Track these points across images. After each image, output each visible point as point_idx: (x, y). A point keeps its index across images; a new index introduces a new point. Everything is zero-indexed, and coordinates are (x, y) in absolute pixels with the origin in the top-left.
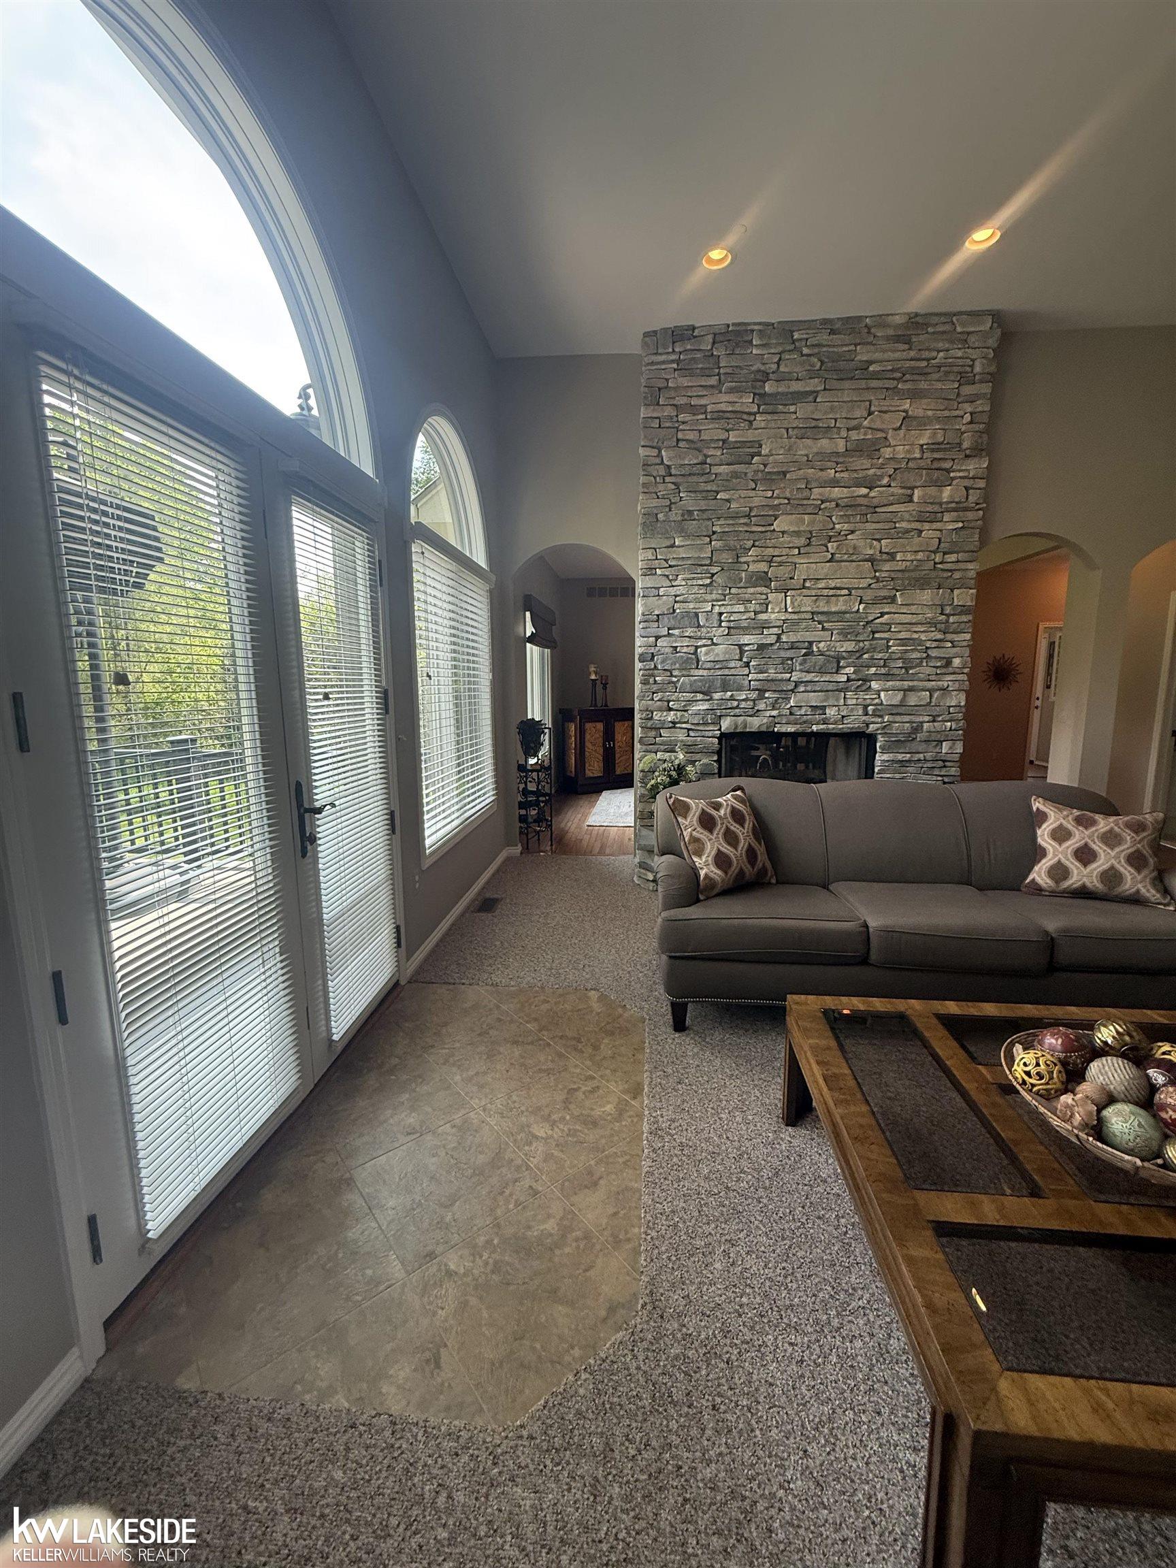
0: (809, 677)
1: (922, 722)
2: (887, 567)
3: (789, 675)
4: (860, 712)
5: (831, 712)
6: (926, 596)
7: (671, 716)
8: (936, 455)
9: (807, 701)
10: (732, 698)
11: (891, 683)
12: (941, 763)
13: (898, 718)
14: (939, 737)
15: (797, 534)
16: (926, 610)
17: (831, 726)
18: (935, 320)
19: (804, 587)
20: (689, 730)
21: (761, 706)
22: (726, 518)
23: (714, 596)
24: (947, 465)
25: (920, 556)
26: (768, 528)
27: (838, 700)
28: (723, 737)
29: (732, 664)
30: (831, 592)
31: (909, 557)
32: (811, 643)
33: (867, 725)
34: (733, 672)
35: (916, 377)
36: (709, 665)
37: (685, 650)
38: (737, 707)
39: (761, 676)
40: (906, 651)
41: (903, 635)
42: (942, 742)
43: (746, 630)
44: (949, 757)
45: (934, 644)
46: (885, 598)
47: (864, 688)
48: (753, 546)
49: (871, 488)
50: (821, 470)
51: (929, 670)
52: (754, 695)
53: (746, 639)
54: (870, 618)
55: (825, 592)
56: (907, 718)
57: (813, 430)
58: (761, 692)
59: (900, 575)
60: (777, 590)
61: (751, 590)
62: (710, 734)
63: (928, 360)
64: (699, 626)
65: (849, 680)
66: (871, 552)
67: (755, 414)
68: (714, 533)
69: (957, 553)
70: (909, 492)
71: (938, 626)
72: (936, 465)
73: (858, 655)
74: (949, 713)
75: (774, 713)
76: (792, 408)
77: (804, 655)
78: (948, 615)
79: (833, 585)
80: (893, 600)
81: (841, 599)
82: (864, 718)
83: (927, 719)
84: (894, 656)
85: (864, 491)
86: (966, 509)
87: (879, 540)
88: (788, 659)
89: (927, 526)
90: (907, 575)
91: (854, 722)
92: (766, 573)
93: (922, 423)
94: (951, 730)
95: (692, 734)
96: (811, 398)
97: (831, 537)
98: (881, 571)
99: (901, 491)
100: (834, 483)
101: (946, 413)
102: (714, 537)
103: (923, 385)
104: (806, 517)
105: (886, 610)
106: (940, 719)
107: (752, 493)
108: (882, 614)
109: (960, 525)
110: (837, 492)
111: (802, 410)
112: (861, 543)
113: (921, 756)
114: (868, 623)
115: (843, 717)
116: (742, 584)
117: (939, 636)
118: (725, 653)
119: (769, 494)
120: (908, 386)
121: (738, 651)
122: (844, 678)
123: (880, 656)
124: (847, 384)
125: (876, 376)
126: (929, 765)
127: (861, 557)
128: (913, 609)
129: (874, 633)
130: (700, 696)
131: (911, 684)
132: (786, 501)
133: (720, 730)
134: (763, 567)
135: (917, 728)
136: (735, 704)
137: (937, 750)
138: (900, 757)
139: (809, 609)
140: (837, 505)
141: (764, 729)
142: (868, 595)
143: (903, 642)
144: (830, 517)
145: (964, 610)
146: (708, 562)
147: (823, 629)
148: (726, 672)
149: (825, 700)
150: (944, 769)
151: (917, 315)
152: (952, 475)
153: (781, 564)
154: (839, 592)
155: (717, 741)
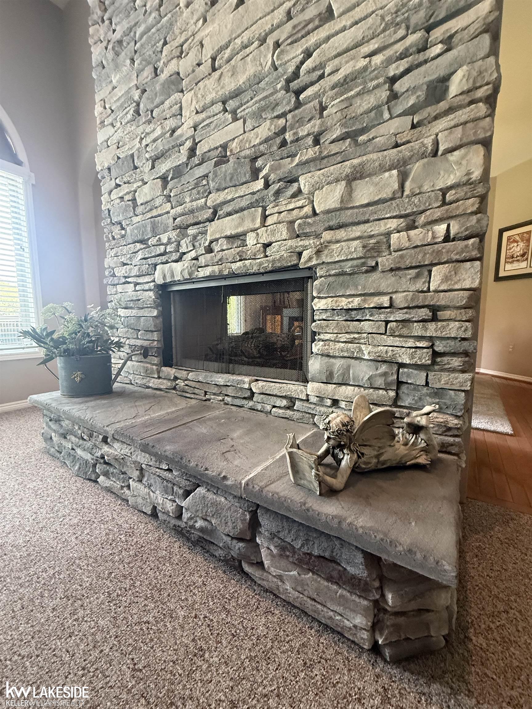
0: (223, 196)
1: (388, 234)
3: (204, 200)
4: (285, 235)
5: (251, 240)
9: (222, 231)
10: (160, 243)
12: (425, 313)
13: (341, 234)
14: (419, 258)
20: (136, 284)
27: (253, 220)
28: (157, 288)
29: (157, 202)
30: (240, 57)
32: (224, 147)
33: (300, 254)
34: (159, 211)
36: (142, 209)
37: (127, 198)
38: (164, 253)
39: (179, 209)
48: (164, 44)
52: (177, 234)
53: (167, 167)
56: (357, 231)
58: (183, 229)
60: (188, 90)
61: (167, 103)
62: (146, 287)
64: (134, 168)
65: (267, 185)
68: (135, 52)
73: (278, 140)
74: (444, 203)
75: (195, 253)
77: (215, 165)
81: (250, 60)
82: (290, 243)
83: (393, 224)
88: (203, 178)
91: (279, 252)
94: (447, 239)
95: (137, 288)
106: (422, 219)
108: (308, 54)
113: (385, 301)
115: (267, 246)
118: (151, 190)
121: (160, 183)
122: (261, 184)
126: (399, 316)
130: (138, 246)
133: (154, 281)
136: (162, 248)
137: (420, 285)
138: (344, 303)
147: (235, 119)
148: (155, 213)
149: (240, 225)
150: (432, 326)
155: (151, 294)
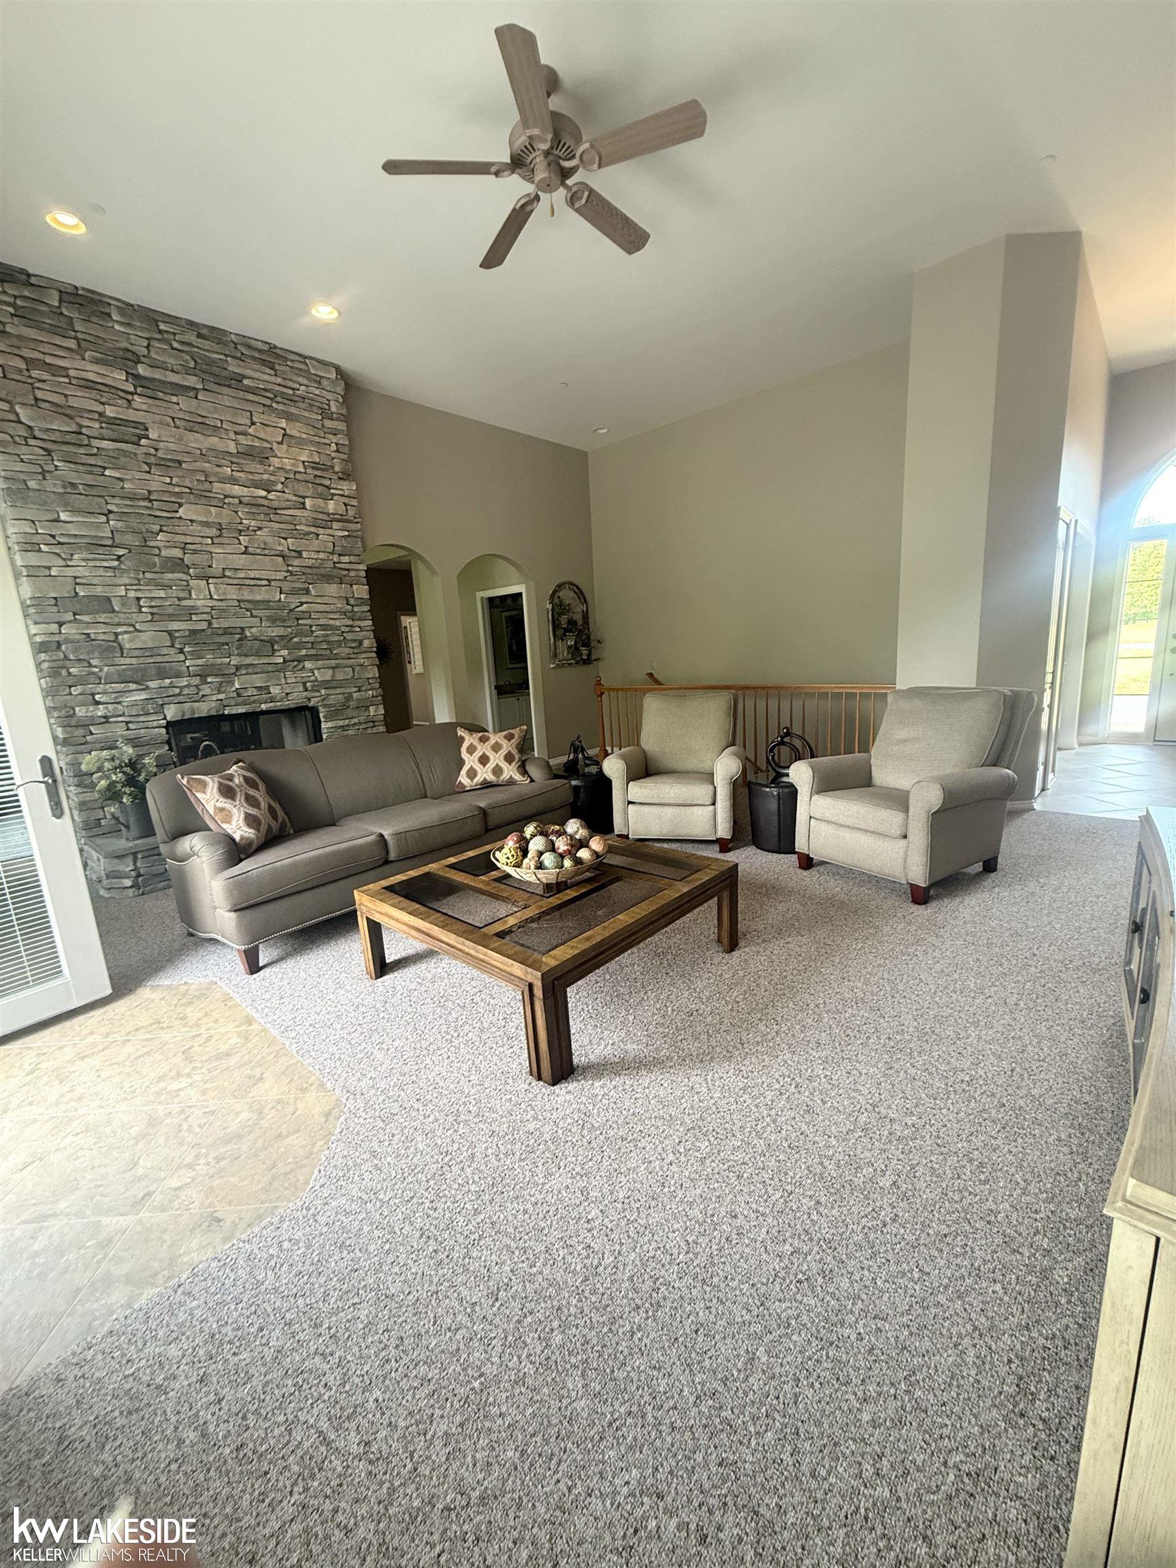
0: (248, 661)
1: (351, 693)
2: (296, 562)
3: (228, 660)
4: (301, 689)
5: (275, 691)
6: (332, 589)
7: (101, 711)
8: (318, 473)
9: (251, 683)
10: (172, 686)
11: (320, 662)
12: (371, 724)
13: (332, 691)
14: (365, 703)
15: (207, 524)
16: (336, 601)
17: (278, 704)
18: (292, 357)
19: (224, 576)
20: (127, 723)
21: (206, 690)
22: (122, 498)
23: (127, 581)
24: (327, 483)
25: (322, 556)
26: (174, 515)
27: (279, 679)
28: (170, 724)
29: (165, 651)
30: (252, 582)
31: (314, 555)
32: (243, 629)
33: (309, 699)
34: (166, 659)
35: (287, 402)
36: (136, 653)
37: (102, 637)
38: (179, 694)
39: (200, 662)
40: (327, 635)
41: (322, 622)
42: (368, 707)
43: (172, 618)
44: (376, 719)
45: (347, 629)
46: (301, 589)
47: (300, 667)
48: (161, 531)
49: (269, 492)
50: (218, 466)
51: (348, 650)
52: (196, 681)
53: (174, 626)
54: (292, 607)
55: (247, 582)
56: (339, 691)
57: (199, 425)
58: (203, 677)
59: (308, 571)
60: (198, 578)
61: (170, 576)
62: (155, 724)
63: (293, 389)
64: (113, 611)
65: (285, 661)
66: (281, 548)
67: (132, 393)
68: (110, 512)
69: (349, 555)
70: (301, 500)
71: (348, 614)
72: (318, 481)
73: (288, 639)
74: (369, 684)
75: (222, 696)
76: (174, 399)
77: (239, 640)
78: (353, 606)
79: (252, 576)
80: (307, 591)
81: (263, 588)
82: (305, 694)
83: (354, 690)
84: (318, 640)
85: (263, 493)
86: (348, 521)
87: (285, 539)
88: (224, 644)
89: (321, 531)
90: (314, 571)
91: (297, 697)
92: (182, 560)
93: (300, 442)
94: (373, 697)
95: (131, 726)
96: (192, 394)
97: (241, 531)
98: (292, 566)
99: (294, 498)
100: (233, 481)
101: (317, 439)
102: (111, 516)
103: (293, 410)
104: (213, 509)
105: (304, 600)
106: (364, 688)
107: (147, 476)
108: (302, 604)
109: (346, 533)
110: (237, 490)
111: (185, 403)
112: (270, 540)
113: (356, 720)
114: (290, 610)
115: (287, 694)
116: (157, 569)
117: (350, 622)
118: (153, 639)
119: (168, 480)
120: (280, 407)
121: (168, 638)
122: (281, 660)
123: (307, 639)
124: (225, 390)
125: (248, 390)
126: (363, 726)
127: (273, 552)
128: (326, 600)
129: (298, 619)
130: (133, 686)
131: (337, 662)
132: (188, 491)
133: (165, 719)
134: (177, 553)
135: (349, 697)
136: (177, 691)
137: (367, 713)
138: (341, 723)
139: (235, 597)
140: (241, 502)
141: (213, 713)
142: (286, 586)
143: (324, 627)
144: (236, 512)
145: (361, 601)
146: (110, 542)
147: (252, 616)
148: (159, 659)
149: (267, 681)
150: (375, 728)
151: (275, 347)
152: (332, 491)
153: (195, 552)
154: (259, 582)
155: (163, 731)
